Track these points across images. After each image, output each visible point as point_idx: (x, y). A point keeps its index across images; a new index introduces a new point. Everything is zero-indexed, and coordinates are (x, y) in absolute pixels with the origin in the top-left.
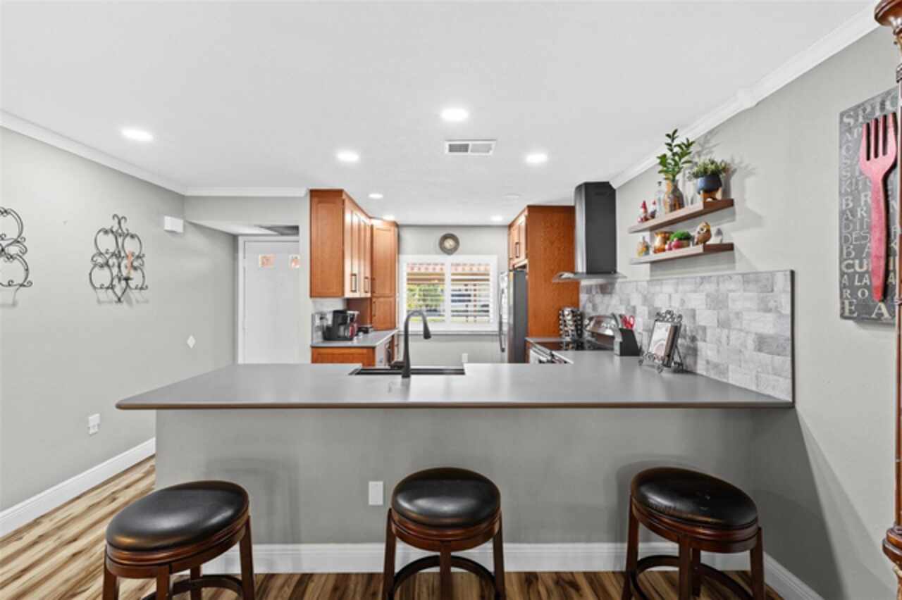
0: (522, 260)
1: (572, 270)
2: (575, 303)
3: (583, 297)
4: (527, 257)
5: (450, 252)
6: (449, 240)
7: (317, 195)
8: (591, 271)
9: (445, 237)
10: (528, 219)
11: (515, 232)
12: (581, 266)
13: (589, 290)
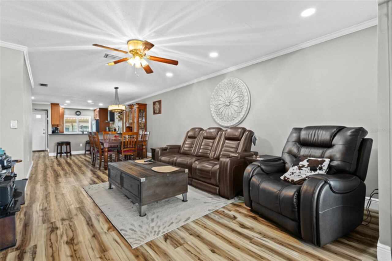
0: (98, 118)
1: (107, 120)
2: (109, 126)
3: (110, 125)
4: (99, 117)
5: (78, 115)
6: (78, 112)
7: (53, 105)
8: (111, 120)
9: (77, 112)
10: (99, 110)
11: (96, 112)
12: (109, 120)
13: (111, 124)
